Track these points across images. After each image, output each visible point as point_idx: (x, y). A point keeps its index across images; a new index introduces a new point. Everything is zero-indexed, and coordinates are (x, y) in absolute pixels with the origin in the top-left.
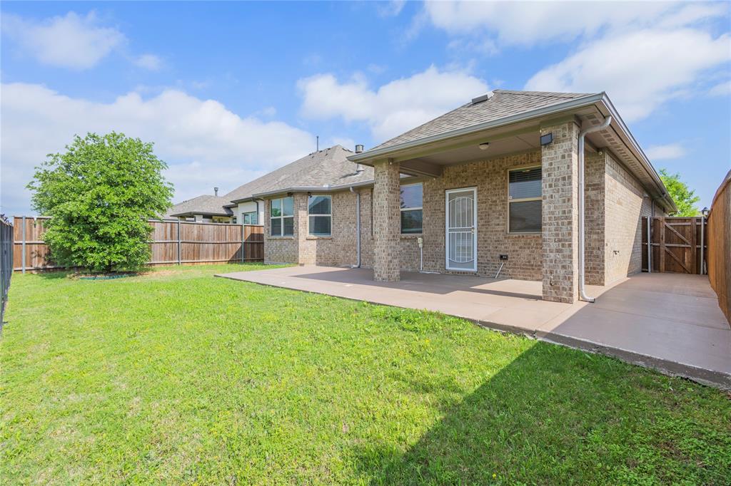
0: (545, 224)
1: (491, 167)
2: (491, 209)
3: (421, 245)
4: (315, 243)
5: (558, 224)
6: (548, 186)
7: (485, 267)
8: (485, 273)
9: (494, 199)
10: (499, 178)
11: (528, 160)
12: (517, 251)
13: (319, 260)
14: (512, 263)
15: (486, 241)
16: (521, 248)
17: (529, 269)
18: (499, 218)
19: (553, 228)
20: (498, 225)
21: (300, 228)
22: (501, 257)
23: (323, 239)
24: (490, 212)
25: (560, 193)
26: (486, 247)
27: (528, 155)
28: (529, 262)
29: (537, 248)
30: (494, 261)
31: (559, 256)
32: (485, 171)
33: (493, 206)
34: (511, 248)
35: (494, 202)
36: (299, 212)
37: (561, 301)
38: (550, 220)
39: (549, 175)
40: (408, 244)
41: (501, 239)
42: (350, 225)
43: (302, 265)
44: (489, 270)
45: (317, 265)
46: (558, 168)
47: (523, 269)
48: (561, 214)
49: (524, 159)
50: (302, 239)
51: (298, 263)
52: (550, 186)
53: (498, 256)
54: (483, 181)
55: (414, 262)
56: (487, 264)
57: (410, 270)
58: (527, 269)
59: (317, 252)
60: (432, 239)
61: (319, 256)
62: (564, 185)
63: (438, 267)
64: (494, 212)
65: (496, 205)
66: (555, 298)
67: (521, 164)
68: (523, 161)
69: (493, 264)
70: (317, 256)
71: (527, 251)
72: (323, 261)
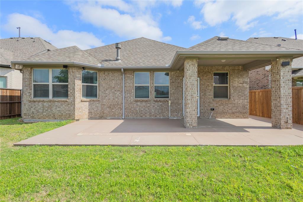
0: (282, 98)
1: (207, 70)
2: (206, 88)
3: (170, 105)
4: (87, 103)
5: (286, 98)
6: (283, 82)
7: (204, 114)
8: (204, 117)
9: (208, 84)
10: (210, 75)
11: (223, 69)
12: (218, 106)
13: (90, 116)
14: (215, 112)
15: (204, 102)
16: (219, 105)
17: (223, 114)
18: (210, 92)
19: (285, 99)
20: (210, 95)
21: (76, 93)
22: (211, 109)
23: (93, 101)
24: (206, 90)
25: (287, 86)
26: (204, 105)
27: (223, 67)
28: (223, 111)
29: (226, 105)
30: (208, 111)
31: (287, 111)
32: (204, 71)
33: (208, 87)
34: (216, 105)
35: (208, 85)
36: (76, 81)
37: (288, 128)
38: (284, 96)
39: (283, 78)
40: (161, 103)
41: (211, 101)
42: (116, 92)
43: (78, 120)
44: (206, 115)
45: (89, 119)
46: (287, 76)
47: (220, 114)
48: (288, 94)
49: (221, 68)
50: (77, 101)
51: (74, 119)
52: (284, 82)
53: (210, 109)
54: (203, 75)
55: (165, 113)
56: (205, 112)
57: (162, 118)
58: (221, 114)
59: (89, 110)
60: (175, 101)
61: (90, 113)
62: (289, 83)
63: (179, 115)
64: (208, 89)
65: (209, 86)
66: (286, 127)
67: (220, 70)
68: (221, 69)
69: (208, 112)
70: (89, 113)
71: (222, 107)
72: (93, 116)
